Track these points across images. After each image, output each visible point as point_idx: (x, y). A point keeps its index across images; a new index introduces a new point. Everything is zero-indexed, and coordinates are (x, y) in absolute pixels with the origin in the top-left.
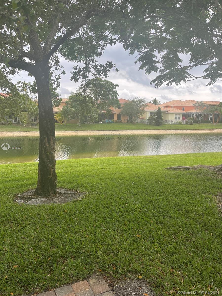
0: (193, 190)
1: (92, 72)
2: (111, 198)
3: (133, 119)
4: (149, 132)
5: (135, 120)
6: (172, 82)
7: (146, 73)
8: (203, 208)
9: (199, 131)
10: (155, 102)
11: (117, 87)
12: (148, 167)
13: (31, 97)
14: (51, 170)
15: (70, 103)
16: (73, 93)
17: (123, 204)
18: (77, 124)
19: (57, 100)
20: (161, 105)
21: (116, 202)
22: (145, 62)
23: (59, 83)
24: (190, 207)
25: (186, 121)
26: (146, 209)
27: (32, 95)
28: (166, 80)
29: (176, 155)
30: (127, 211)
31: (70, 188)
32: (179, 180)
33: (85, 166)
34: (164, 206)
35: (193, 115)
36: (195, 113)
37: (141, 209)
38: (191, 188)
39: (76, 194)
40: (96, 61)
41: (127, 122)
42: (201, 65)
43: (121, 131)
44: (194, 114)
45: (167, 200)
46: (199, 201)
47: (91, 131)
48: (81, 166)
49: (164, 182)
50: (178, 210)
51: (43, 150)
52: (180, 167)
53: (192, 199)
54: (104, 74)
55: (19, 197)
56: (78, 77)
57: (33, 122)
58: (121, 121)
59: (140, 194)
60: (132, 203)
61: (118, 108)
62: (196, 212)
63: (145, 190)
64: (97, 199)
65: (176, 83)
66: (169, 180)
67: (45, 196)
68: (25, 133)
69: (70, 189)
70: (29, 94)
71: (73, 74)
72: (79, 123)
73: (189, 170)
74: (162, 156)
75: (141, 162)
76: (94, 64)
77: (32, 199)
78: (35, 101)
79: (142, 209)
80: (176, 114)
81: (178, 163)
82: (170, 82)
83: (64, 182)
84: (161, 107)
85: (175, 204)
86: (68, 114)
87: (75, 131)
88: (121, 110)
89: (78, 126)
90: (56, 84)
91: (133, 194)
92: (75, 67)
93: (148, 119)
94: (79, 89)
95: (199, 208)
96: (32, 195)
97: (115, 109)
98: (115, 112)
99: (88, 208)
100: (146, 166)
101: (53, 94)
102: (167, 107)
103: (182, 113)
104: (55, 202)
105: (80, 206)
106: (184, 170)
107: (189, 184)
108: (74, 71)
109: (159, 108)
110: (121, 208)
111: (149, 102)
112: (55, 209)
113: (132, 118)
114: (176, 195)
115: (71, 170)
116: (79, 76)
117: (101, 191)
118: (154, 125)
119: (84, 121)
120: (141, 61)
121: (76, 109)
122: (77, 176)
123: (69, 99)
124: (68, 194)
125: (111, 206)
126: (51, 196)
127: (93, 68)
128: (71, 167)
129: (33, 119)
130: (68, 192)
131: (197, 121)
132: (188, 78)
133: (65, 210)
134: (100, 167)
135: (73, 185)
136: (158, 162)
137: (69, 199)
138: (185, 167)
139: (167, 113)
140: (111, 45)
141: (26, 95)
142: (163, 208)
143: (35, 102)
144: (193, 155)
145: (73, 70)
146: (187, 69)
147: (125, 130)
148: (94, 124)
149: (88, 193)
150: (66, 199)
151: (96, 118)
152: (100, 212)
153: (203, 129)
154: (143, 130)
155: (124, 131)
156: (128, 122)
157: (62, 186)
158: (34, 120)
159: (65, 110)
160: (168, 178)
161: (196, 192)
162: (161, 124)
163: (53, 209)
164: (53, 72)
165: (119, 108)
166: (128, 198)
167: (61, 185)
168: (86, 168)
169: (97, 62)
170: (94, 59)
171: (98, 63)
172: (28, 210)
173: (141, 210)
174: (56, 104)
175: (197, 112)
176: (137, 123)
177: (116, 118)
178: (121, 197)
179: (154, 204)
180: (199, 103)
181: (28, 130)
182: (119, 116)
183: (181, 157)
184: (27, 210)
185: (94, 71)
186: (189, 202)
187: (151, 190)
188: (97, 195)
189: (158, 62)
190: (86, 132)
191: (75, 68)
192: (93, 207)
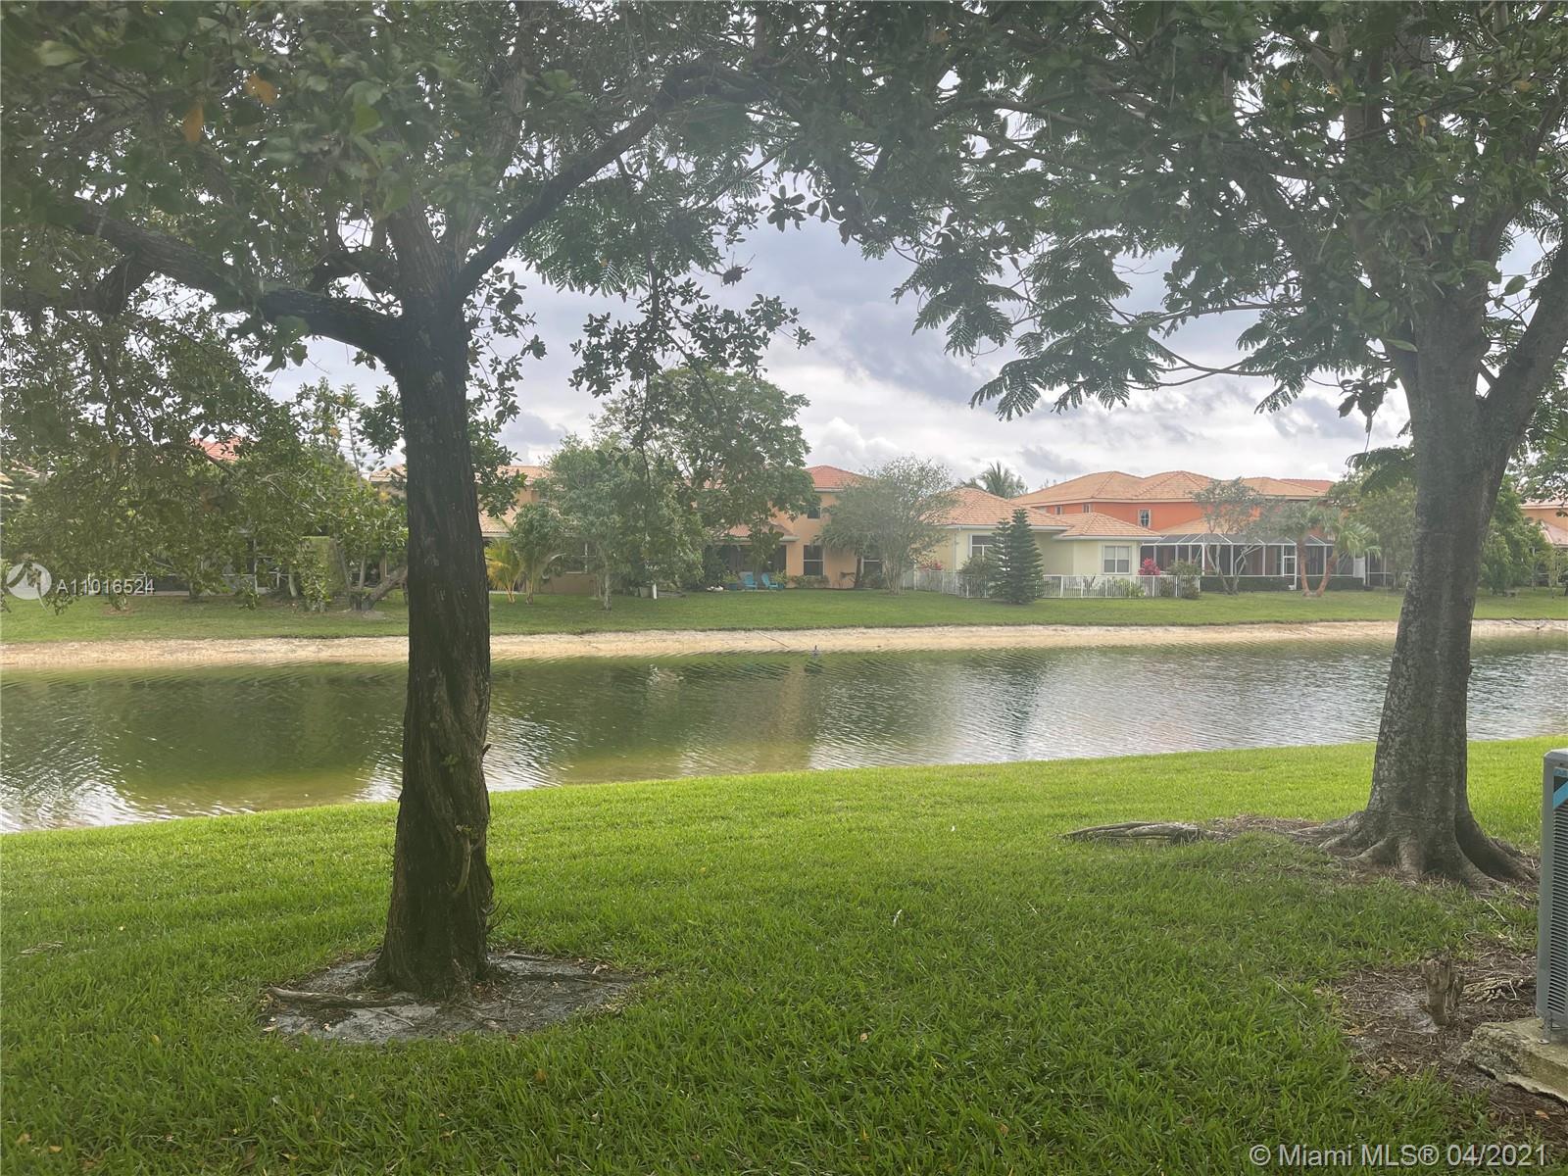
0: (1213, 951)
1: (680, 348)
2: (783, 1003)
3: (884, 570)
4: (969, 637)
5: (898, 575)
6: (1082, 391)
7: (948, 347)
8: (1271, 1055)
9: (1234, 634)
10: (998, 484)
11: (802, 409)
12: (973, 827)
13: (356, 461)
14: (461, 850)
15: (559, 488)
16: (571, 441)
17: (849, 1032)
18: (594, 598)
19: (500, 479)
20: (1027, 500)
21: (808, 1024)
22: (942, 291)
23: (512, 399)
24: (1203, 1046)
25: (1163, 579)
26: (969, 1059)
27: (358, 450)
28: (1051, 381)
29: (1114, 760)
30: (870, 1073)
31: (560, 946)
32: (1138, 897)
33: (635, 825)
34: (1067, 1040)
35: (1196, 549)
36: (1205, 537)
37: (940, 1059)
38: (1205, 941)
39: (596, 978)
40: (702, 294)
41: (852, 585)
42: (1224, 309)
43: (827, 632)
44: (1203, 545)
45: (1078, 1006)
46: (1249, 1012)
47: (665, 635)
48: (613, 826)
49: (1060, 909)
50: (1141, 1066)
51: (426, 745)
52: (1139, 825)
53: (1212, 1003)
54: (739, 358)
55: (284, 999)
56: (612, 371)
57: (356, 589)
58: (825, 580)
59: (937, 978)
60: (893, 1026)
61: (806, 516)
62: (1238, 1075)
63: (959, 952)
64: (708, 1008)
65: (1102, 397)
66: (1088, 897)
67: (425, 996)
68: (313, 648)
69: (560, 954)
70: (344, 445)
71: (586, 357)
72: (603, 593)
73: (1191, 846)
74: (1042, 764)
75: (936, 803)
76: (691, 308)
77: (358, 1012)
78: (373, 479)
79: (947, 1062)
80: (1111, 544)
81: (1128, 807)
82: (1074, 392)
83: (529, 914)
84: (1028, 507)
85: (1126, 1032)
86: (544, 546)
87: (582, 633)
88: (824, 524)
89: (598, 605)
90: (498, 403)
91: (896, 976)
92: (596, 320)
93: (965, 572)
94: (605, 419)
95: (1250, 1056)
96: (358, 988)
97: (793, 519)
98: (791, 534)
99: (661, 1060)
100: (962, 823)
101: (480, 450)
102: (1059, 509)
103: (1139, 542)
104: (482, 1025)
105: (615, 1047)
106: (1160, 846)
107: (1194, 920)
108: (589, 343)
109: (1020, 516)
110: (839, 1057)
111: (967, 481)
112: (482, 1064)
113: (879, 566)
114: (1123, 980)
115: (561, 845)
116: (618, 365)
117: (729, 960)
118: (996, 602)
119: (631, 583)
120: (922, 289)
121: (591, 518)
122: (597, 880)
123: (552, 469)
124: (552, 979)
125: (783, 1045)
126: (458, 991)
127: (686, 326)
128: (563, 828)
129: (362, 574)
130: (552, 970)
131: (1218, 580)
132: (1164, 371)
133: (534, 1072)
134: (719, 827)
135: (577, 930)
136: (1024, 801)
137: (554, 1010)
138: (1164, 828)
139: (1060, 537)
140: (781, 227)
141: (330, 448)
142: (1062, 1054)
143: (376, 485)
144: (1205, 761)
145: (585, 338)
146: (1156, 329)
147: (845, 627)
148: (684, 596)
149: (659, 972)
150: (542, 1008)
151: (690, 566)
152: (722, 1076)
153: (1253, 623)
154: (940, 629)
155: (842, 631)
156: (859, 585)
157: (516, 934)
158: (368, 578)
159: (532, 526)
160: (1082, 889)
161: (1231, 965)
162: (1033, 597)
163: (474, 1065)
164: (482, 346)
165: (813, 514)
166: (872, 998)
167: (514, 930)
168: (643, 837)
169: (705, 297)
170: (694, 284)
171: (709, 303)
172: (336, 1072)
173: (943, 1068)
174: (490, 499)
175: (1218, 531)
176: (908, 588)
177: (795, 565)
178: (834, 998)
179: (1009, 1030)
180: (1222, 490)
181: (333, 630)
182: (812, 554)
183: (1144, 770)
184: (330, 1070)
185: (691, 344)
186: (1198, 1017)
187: (994, 954)
188: (707, 983)
189: (1010, 294)
190: (639, 638)
191: (595, 328)
192: (688, 1050)
